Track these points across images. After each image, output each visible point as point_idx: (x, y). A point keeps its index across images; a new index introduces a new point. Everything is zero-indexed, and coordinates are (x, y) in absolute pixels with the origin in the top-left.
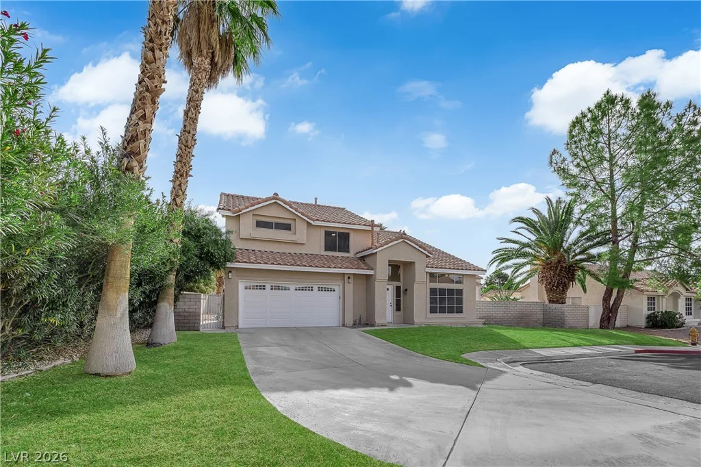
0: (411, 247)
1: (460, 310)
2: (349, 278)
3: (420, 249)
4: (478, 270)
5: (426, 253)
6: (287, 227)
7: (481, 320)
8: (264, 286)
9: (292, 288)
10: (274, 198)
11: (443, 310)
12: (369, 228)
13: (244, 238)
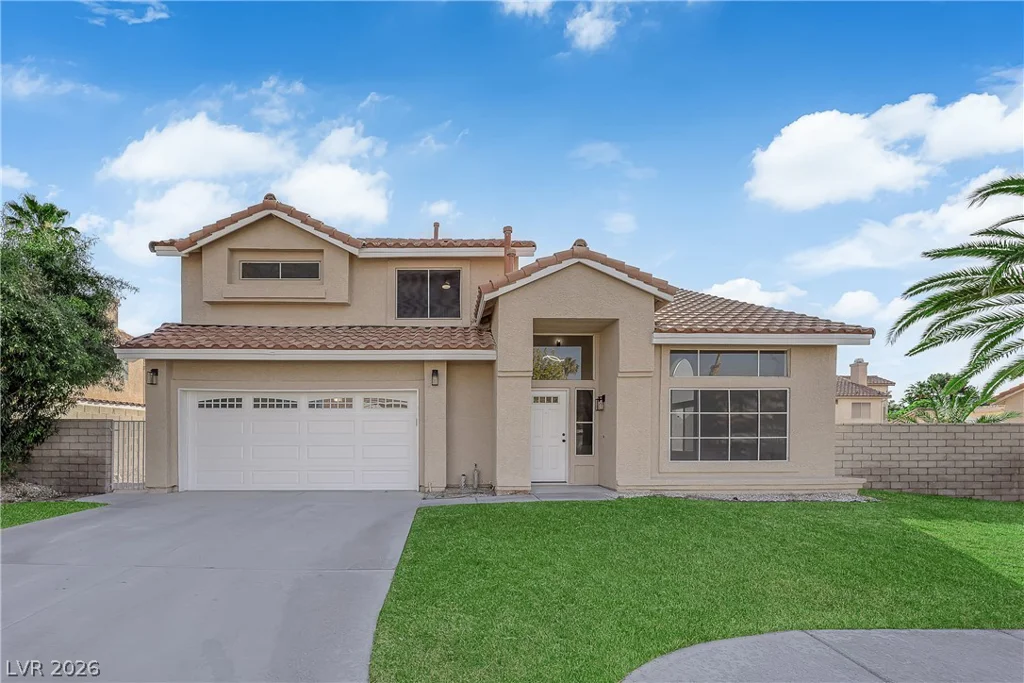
0: (604, 280)
1: (777, 452)
3: (634, 282)
4: (844, 331)
5: (654, 290)
6: (311, 271)
7: (851, 480)
8: (239, 400)
9: (303, 402)
11: (714, 452)
12: (500, 252)
13: (212, 303)
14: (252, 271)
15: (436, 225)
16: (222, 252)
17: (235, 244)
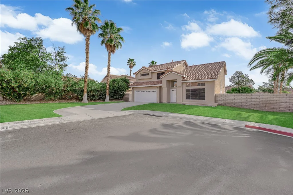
1: (203, 98)
2: (158, 87)
6: (148, 74)
8: (140, 91)
9: (146, 91)
10: (142, 68)
11: (193, 98)
13: (139, 80)
14: (142, 75)
15: (172, 60)
16: (139, 73)
17: (141, 72)
